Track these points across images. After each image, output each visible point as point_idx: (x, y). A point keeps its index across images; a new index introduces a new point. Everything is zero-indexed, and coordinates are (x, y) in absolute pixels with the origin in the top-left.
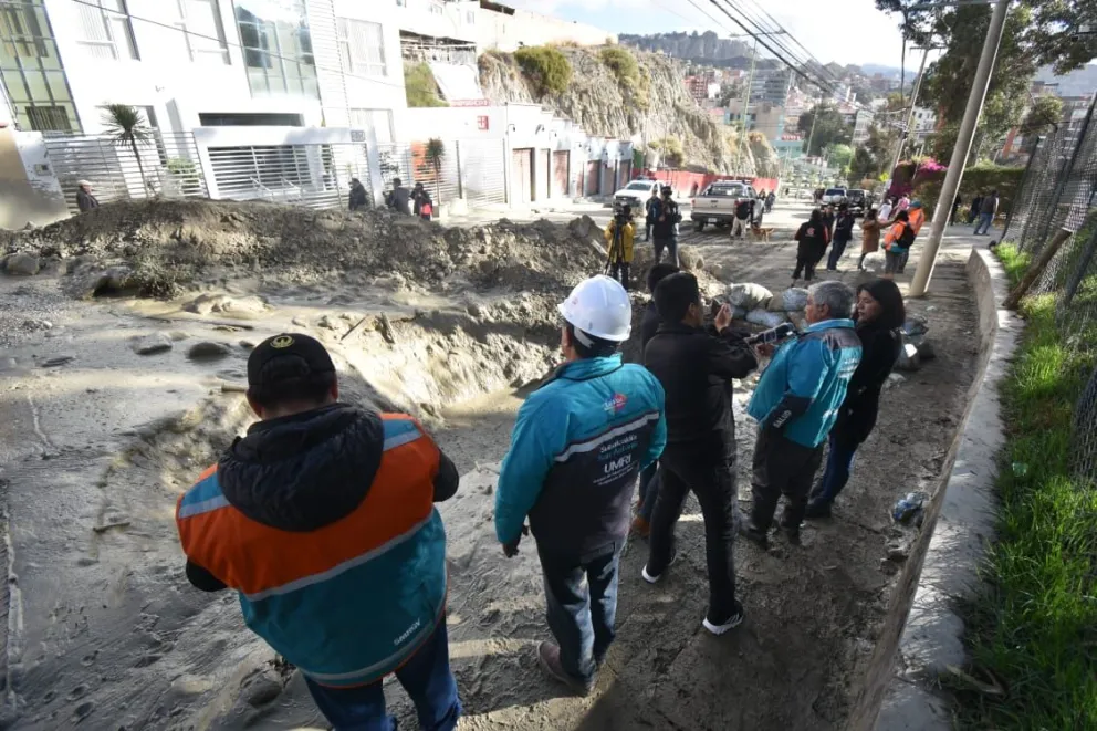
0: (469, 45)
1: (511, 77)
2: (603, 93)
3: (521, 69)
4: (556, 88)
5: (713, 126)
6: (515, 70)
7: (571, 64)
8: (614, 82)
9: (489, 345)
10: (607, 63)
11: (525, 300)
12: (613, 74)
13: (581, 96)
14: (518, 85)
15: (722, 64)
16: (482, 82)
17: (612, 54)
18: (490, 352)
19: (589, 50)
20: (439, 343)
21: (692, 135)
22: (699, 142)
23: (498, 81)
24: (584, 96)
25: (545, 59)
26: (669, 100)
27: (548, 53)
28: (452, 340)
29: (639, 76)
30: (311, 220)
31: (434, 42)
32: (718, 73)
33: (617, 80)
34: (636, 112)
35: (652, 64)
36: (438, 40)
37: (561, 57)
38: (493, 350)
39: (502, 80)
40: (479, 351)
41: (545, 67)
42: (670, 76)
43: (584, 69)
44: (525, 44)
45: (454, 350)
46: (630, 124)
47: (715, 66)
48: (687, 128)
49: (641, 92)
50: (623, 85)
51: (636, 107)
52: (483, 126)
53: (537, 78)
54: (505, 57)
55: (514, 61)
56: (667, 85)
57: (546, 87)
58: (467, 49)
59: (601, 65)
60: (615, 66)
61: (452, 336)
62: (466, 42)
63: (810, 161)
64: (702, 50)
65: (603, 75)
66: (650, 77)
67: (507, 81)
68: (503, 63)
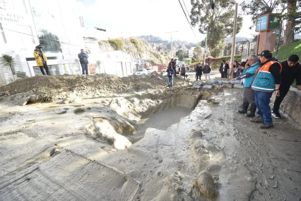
0: (95, 39)
1: (108, 46)
2: (132, 49)
3: (110, 44)
4: (120, 48)
5: (159, 55)
6: (109, 44)
7: (123, 43)
8: (134, 46)
9: (143, 104)
10: (132, 42)
11: (149, 91)
12: (134, 44)
13: (127, 50)
14: (110, 48)
15: (155, 42)
16: (100, 48)
17: (132, 40)
18: (144, 106)
19: (126, 39)
20: (131, 105)
21: (155, 58)
22: (157, 59)
23: (105, 47)
24: (128, 50)
25: (116, 41)
26: (148, 50)
27: (117, 40)
28: (134, 104)
29: (140, 45)
30: (85, 78)
31: (86, 38)
32: (155, 44)
33: (135, 46)
34: (141, 53)
35: (142, 42)
36: (87, 38)
37: (120, 41)
38: (145, 105)
39: (106, 47)
40: (141, 105)
41: (117, 43)
42: (147, 45)
43: (126, 44)
44: (110, 38)
45: (135, 106)
46: (140, 56)
47: (154, 43)
48: (154, 56)
49: (141, 48)
50: (136, 47)
51: (141, 51)
52: (108, 57)
53: (115, 46)
54: (106, 42)
55: (108, 42)
56: (147, 47)
57: (118, 48)
58: (95, 40)
59: (130, 43)
60: (134, 43)
61: (134, 103)
62: (94, 38)
63: (180, 62)
64: (150, 39)
65: (132, 45)
66: (143, 45)
67: (107, 47)
68: (105, 43)
